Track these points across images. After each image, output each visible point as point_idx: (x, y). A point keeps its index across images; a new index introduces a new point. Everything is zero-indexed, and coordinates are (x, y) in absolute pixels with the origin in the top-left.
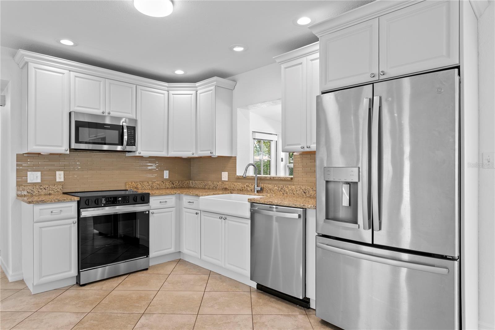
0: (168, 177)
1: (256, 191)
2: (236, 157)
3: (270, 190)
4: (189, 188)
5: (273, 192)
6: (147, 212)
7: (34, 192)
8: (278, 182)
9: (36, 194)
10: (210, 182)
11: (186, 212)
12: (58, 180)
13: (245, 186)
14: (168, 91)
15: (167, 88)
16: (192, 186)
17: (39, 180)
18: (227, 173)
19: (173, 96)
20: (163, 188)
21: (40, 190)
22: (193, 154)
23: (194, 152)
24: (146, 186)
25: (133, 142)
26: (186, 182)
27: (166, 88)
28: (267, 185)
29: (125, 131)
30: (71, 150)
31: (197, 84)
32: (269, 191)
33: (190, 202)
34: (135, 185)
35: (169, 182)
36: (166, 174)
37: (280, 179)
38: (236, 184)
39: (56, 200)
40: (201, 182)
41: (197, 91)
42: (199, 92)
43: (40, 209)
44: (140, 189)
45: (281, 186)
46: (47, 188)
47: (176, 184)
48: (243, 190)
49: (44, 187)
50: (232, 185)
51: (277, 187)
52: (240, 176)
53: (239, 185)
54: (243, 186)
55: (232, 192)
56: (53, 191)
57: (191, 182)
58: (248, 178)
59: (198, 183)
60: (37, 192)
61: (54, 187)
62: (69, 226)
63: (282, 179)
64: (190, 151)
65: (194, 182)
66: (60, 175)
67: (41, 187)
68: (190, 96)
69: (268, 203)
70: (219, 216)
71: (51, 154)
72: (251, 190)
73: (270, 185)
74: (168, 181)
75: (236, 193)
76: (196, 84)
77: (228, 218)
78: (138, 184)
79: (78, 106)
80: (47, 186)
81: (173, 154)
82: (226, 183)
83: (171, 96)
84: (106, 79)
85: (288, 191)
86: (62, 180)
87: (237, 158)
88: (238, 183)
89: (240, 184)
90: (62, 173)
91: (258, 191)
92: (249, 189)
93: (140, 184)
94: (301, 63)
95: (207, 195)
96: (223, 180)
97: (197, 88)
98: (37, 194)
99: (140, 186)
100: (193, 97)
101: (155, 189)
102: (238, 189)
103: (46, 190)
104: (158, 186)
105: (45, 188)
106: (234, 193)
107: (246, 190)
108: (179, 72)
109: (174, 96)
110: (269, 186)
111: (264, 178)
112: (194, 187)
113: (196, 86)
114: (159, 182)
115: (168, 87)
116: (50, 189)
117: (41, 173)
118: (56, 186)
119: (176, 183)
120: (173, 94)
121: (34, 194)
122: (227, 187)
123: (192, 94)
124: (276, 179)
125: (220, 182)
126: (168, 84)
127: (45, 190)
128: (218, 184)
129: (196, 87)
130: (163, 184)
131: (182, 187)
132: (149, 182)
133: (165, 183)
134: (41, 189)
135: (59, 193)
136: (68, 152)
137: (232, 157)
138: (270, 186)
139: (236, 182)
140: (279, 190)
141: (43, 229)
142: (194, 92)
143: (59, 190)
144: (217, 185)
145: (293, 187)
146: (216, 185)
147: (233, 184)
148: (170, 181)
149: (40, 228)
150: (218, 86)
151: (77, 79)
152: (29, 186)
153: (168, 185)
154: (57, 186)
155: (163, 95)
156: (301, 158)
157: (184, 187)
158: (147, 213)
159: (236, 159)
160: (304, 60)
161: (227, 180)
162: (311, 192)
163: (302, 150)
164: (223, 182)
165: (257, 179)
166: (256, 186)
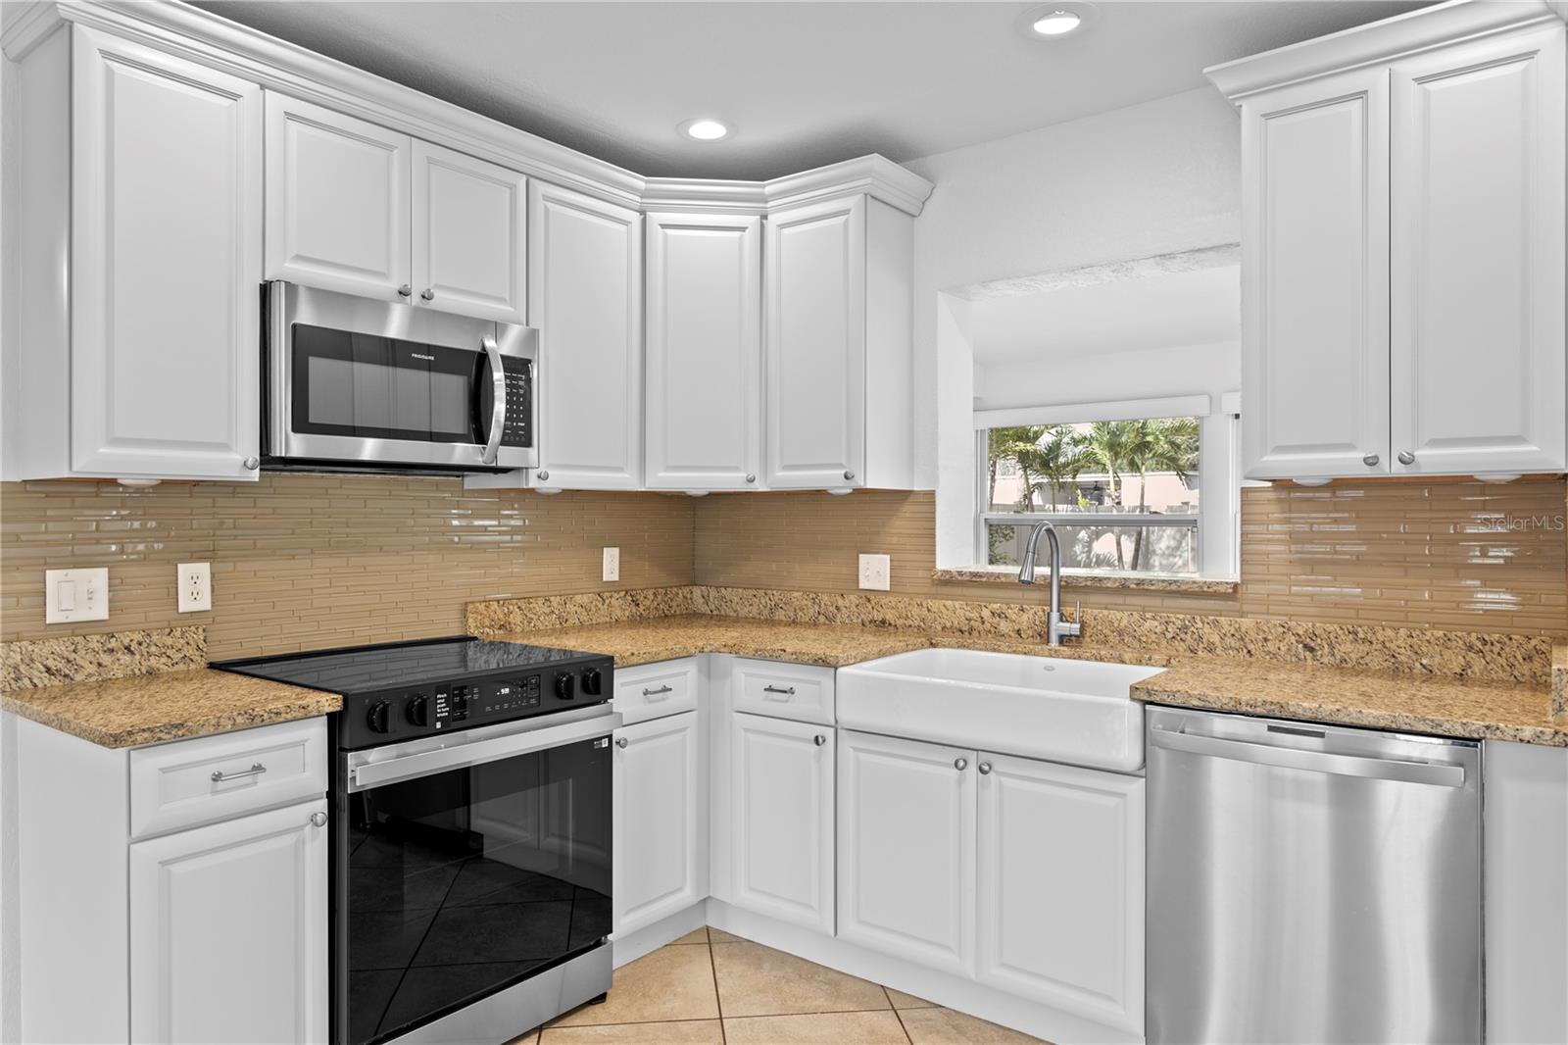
0: (616, 577)
1: (1054, 638)
2: (932, 494)
4: (691, 617)
5: (1136, 644)
6: (605, 744)
7: (79, 668)
8: (1156, 602)
9: (90, 675)
10: (796, 594)
11: (747, 730)
12: (185, 605)
13: (986, 613)
14: (643, 212)
15: (641, 197)
16: (705, 609)
17: (101, 612)
18: (887, 557)
19: (666, 236)
20: (602, 620)
21: (106, 659)
22: (751, 481)
23: (755, 470)
24: (542, 618)
25: (521, 428)
26: (680, 591)
27: (638, 199)
28: (1106, 612)
29: (499, 376)
30: (268, 461)
31: (772, 186)
32: (1113, 639)
33: (770, 689)
34: (501, 616)
35: (624, 593)
36: (611, 563)
37: (1174, 587)
38: (935, 605)
39: (240, 719)
40: (752, 592)
41: (765, 217)
42: (774, 219)
43: (164, 770)
44: (519, 629)
45: (1181, 616)
46: (140, 644)
47: (648, 601)
48: (975, 633)
49: (126, 641)
50: (916, 611)
51: (1156, 623)
52: (960, 573)
53: (954, 609)
54: (974, 615)
55: (934, 642)
56: (164, 660)
57: (697, 591)
58: (1003, 579)
59: (736, 599)
60: (92, 669)
61: (169, 641)
62: (289, 840)
63: (1183, 587)
64: (736, 469)
65: (713, 593)
66: (194, 580)
67: (113, 644)
68: (737, 234)
69: (1259, 710)
70: (952, 755)
71: (165, 483)
72: (1018, 632)
73: (1119, 615)
74: (618, 592)
75: (951, 646)
76: (764, 186)
77: (999, 764)
78: (511, 607)
79: (300, 258)
80: (137, 637)
81: (663, 479)
82: (884, 600)
83: (656, 235)
84: (413, 139)
85: (1216, 639)
86: (205, 603)
87: (937, 494)
88: (949, 603)
89: (957, 604)
90: (204, 569)
91: (1063, 639)
92: (1004, 626)
93: (519, 607)
94: (1362, 95)
95: (861, 661)
96: (862, 586)
97: (766, 202)
98: (93, 679)
99: (518, 619)
100: (750, 238)
101: (574, 627)
102: (948, 625)
103: (133, 653)
104: (584, 617)
105: (128, 648)
106: (945, 646)
107: (990, 632)
108: (707, 131)
109: (669, 232)
110: (1114, 615)
111: (1089, 583)
112: (715, 613)
113: (763, 194)
114: (585, 596)
115: (644, 195)
116: (153, 649)
117: (109, 572)
118: (178, 633)
119: (645, 598)
120: (663, 226)
121: (78, 678)
122: (890, 617)
123: (743, 229)
124: (1153, 588)
125: (853, 598)
126: (646, 182)
127: (126, 658)
128: (840, 602)
129: (764, 199)
130: (600, 605)
131: (666, 616)
132: (552, 599)
133: (607, 601)
134: (112, 650)
135: (193, 666)
136: (255, 475)
137: (911, 492)
138: (1122, 618)
139: (934, 596)
140: (1169, 636)
141: (175, 868)
142: (752, 221)
143: (190, 652)
144: (838, 608)
145: (1247, 623)
146: (832, 609)
147: (920, 605)
148: (627, 593)
149: (163, 863)
150: (873, 197)
151: (293, 126)
152: (53, 642)
153: (619, 607)
154: (183, 633)
155: (622, 228)
156: (1280, 501)
157: (674, 616)
158: (603, 746)
159: (933, 503)
160: (1376, 79)
161: (888, 588)
162: (1346, 647)
163: (1367, 472)
164: (869, 595)
165: (1060, 587)
166: (1055, 615)
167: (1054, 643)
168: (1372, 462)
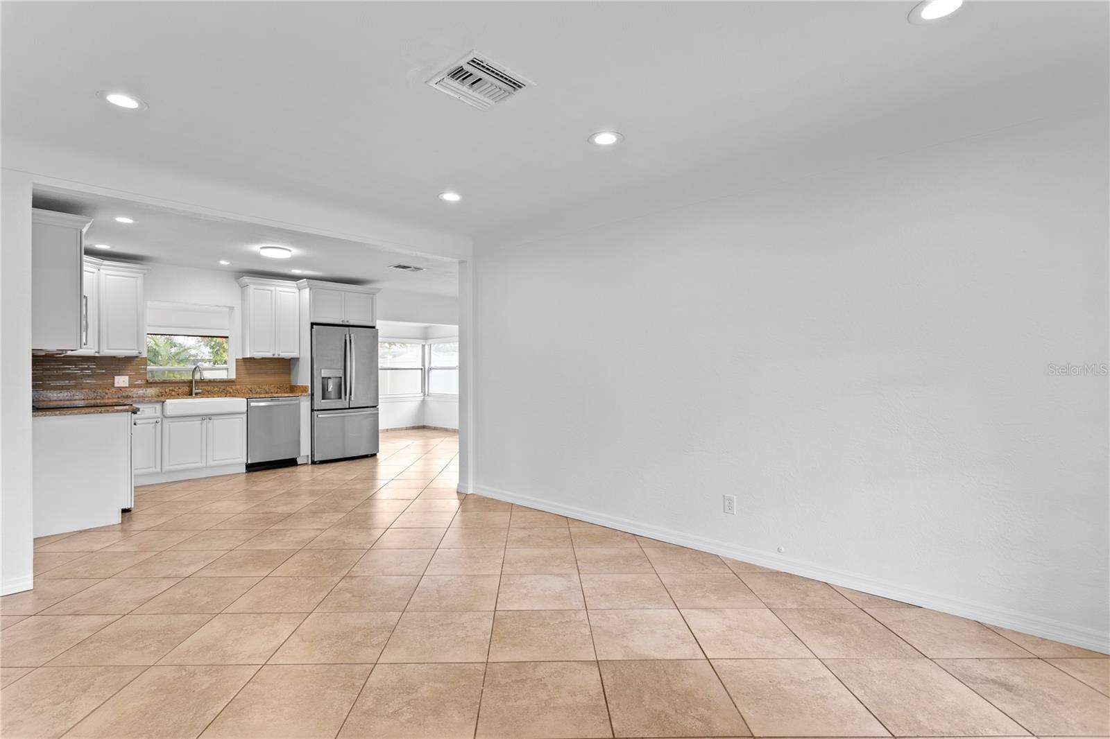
3: (208, 392)
8: (217, 384)
13: (168, 390)
22: (97, 352)
23: (97, 349)
28: (205, 387)
37: (222, 380)
38: (148, 389)
41: (99, 270)
42: (103, 272)
45: (223, 387)
51: (217, 389)
52: (158, 380)
53: (155, 390)
54: (163, 391)
63: (225, 380)
72: (178, 394)
73: (209, 387)
76: (104, 262)
77: (213, 417)
82: (128, 390)
85: (231, 391)
89: (157, 388)
91: (196, 394)
94: (271, 291)
123: (94, 274)
140: (220, 391)
144: (106, 393)
145: (238, 387)
146: (104, 394)
156: (245, 362)
159: (146, 361)
160: (272, 288)
161: (127, 385)
162: (258, 390)
163: (272, 356)
164: (120, 389)
165: (195, 382)
166: (194, 389)
167: (194, 395)
168: (274, 355)
